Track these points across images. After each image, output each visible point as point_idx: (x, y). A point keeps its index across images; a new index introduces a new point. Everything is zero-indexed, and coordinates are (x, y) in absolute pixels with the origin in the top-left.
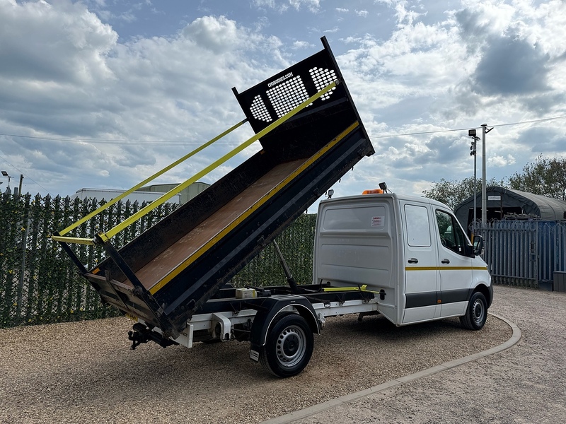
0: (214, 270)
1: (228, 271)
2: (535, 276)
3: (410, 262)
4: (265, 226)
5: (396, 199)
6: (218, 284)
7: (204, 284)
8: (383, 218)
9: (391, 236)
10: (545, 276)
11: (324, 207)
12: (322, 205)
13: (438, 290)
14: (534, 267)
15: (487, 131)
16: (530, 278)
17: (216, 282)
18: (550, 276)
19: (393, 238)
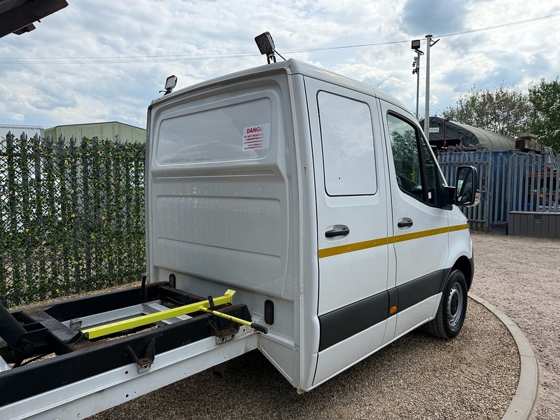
2: (485, 218)
3: (329, 235)
5: (295, 74)
8: (266, 128)
9: (284, 173)
10: (496, 217)
11: (158, 114)
12: (154, 112)
13: (391, 286)
14: (485, 207)
15: (432, 43)
16: (479, 220)
18: (502, 216)
19: (290, 177)
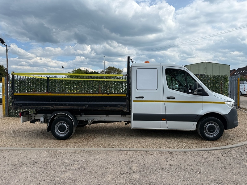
0: (33, 102)
3: (137, 97)
4: (58, 103)
7: (28, 103)
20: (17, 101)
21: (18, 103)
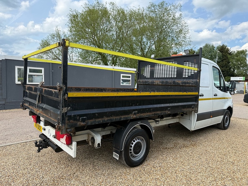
1: (112, 117)
6: (103, 119)
7: (97, 113)
17: (102, 117)
20: (74, 109)
21: (78, 115)
